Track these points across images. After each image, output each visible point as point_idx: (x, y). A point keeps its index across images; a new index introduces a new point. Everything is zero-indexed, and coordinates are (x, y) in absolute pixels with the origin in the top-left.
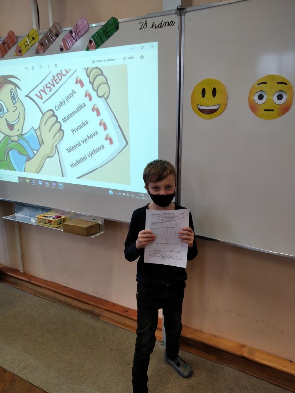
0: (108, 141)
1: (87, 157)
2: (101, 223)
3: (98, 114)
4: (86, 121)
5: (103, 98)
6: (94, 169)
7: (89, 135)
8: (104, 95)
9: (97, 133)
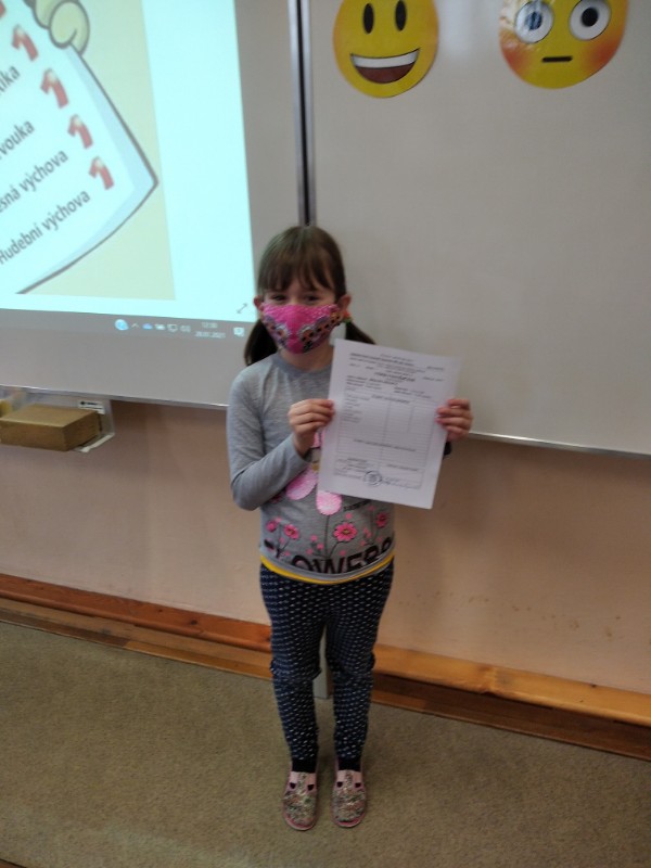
0: (99, 180)
1: (43, 229)
2: (101, 412)
3: (63, 100)
4: (28, 124)
5: (70, 49)
6: (66, 263)
7: (41, 164)
8: (73, 38)
9: (63, 157)
